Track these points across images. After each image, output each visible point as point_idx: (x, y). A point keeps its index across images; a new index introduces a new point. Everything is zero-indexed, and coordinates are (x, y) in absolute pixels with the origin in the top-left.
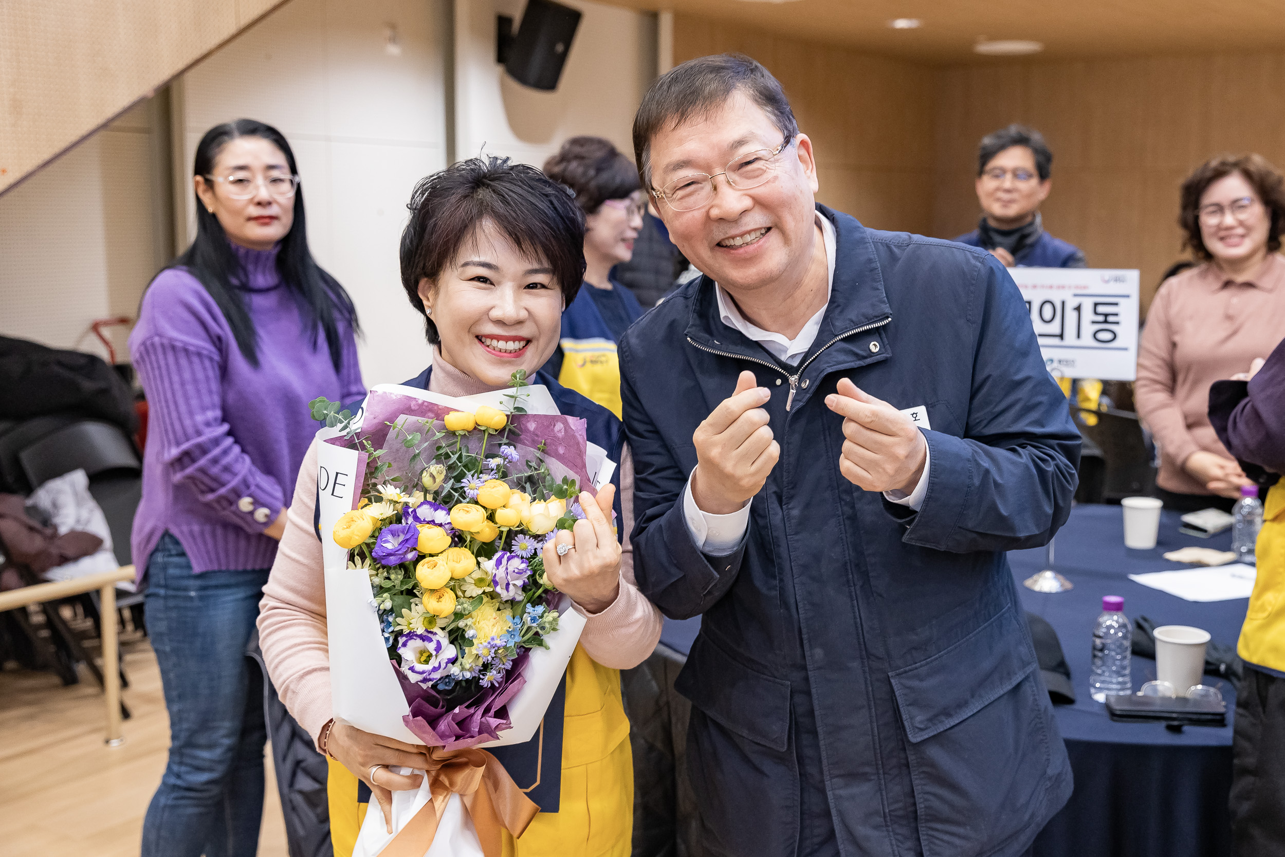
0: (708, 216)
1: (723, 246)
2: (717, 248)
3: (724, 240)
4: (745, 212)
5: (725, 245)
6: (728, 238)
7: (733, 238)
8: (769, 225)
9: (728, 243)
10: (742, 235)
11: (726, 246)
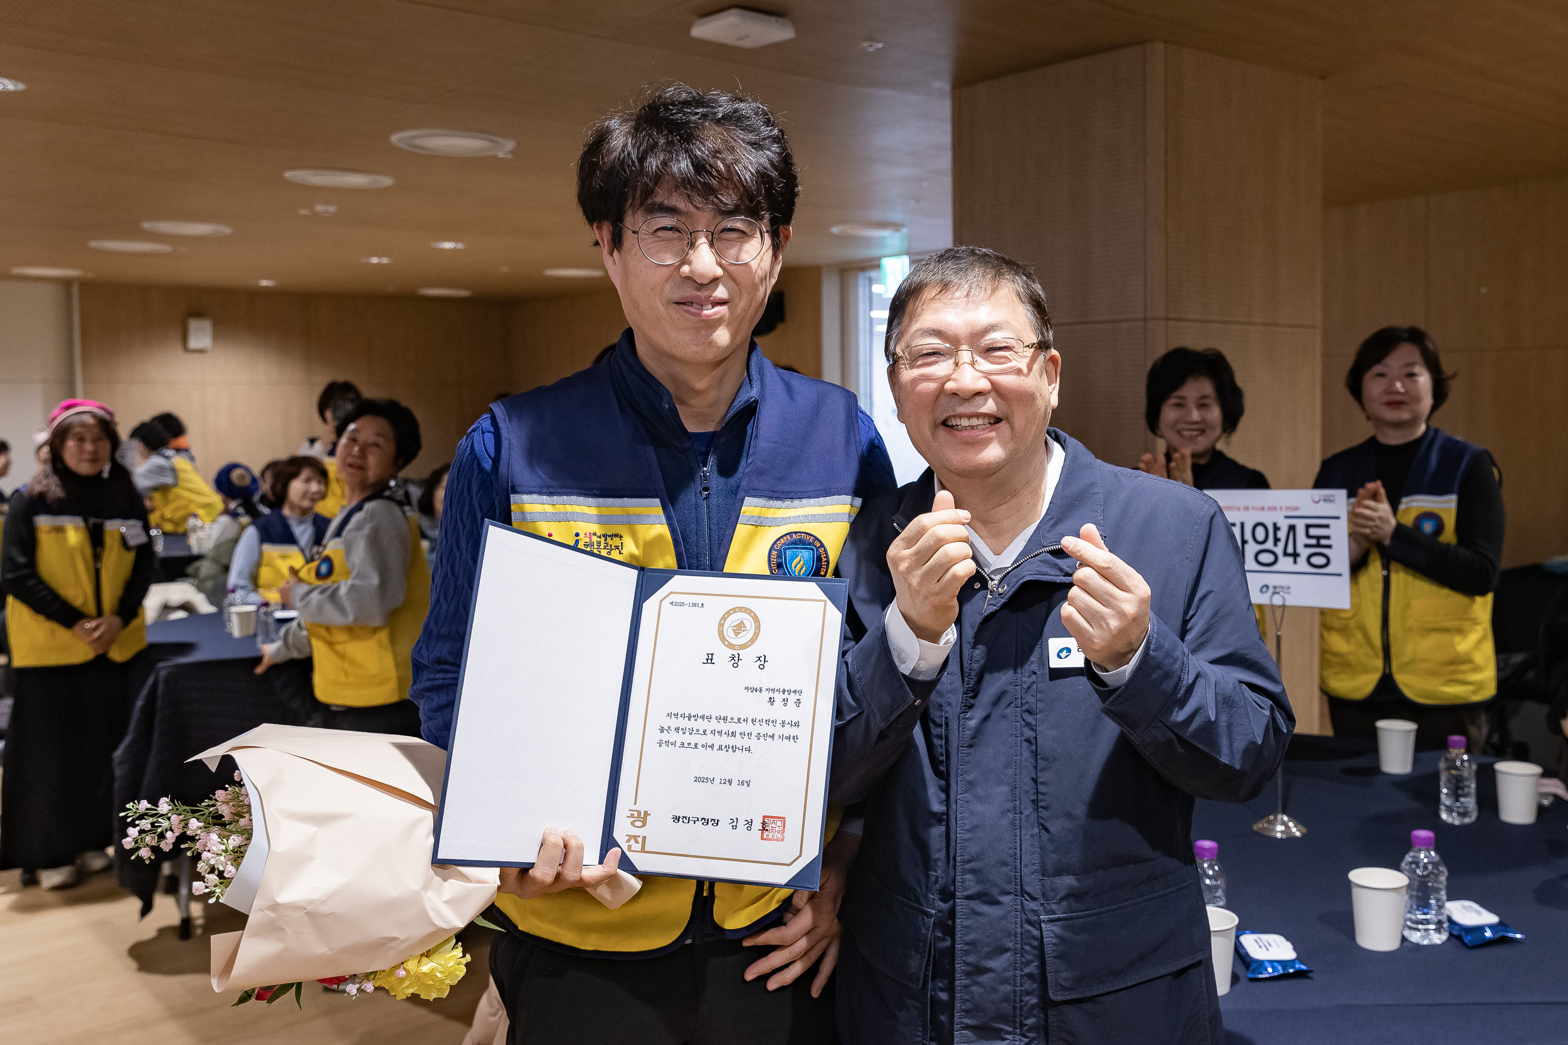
0: (941, 391)
1: (948, 426)
2: (942, 427)
3: (950, 417)
4: (979, 393)
5: (950, 424)
6: (955, 416)
7: (961, 416)
8: (1000, 416)
9: (954, 422)
10: (970, 416)
11: (952, 426)
